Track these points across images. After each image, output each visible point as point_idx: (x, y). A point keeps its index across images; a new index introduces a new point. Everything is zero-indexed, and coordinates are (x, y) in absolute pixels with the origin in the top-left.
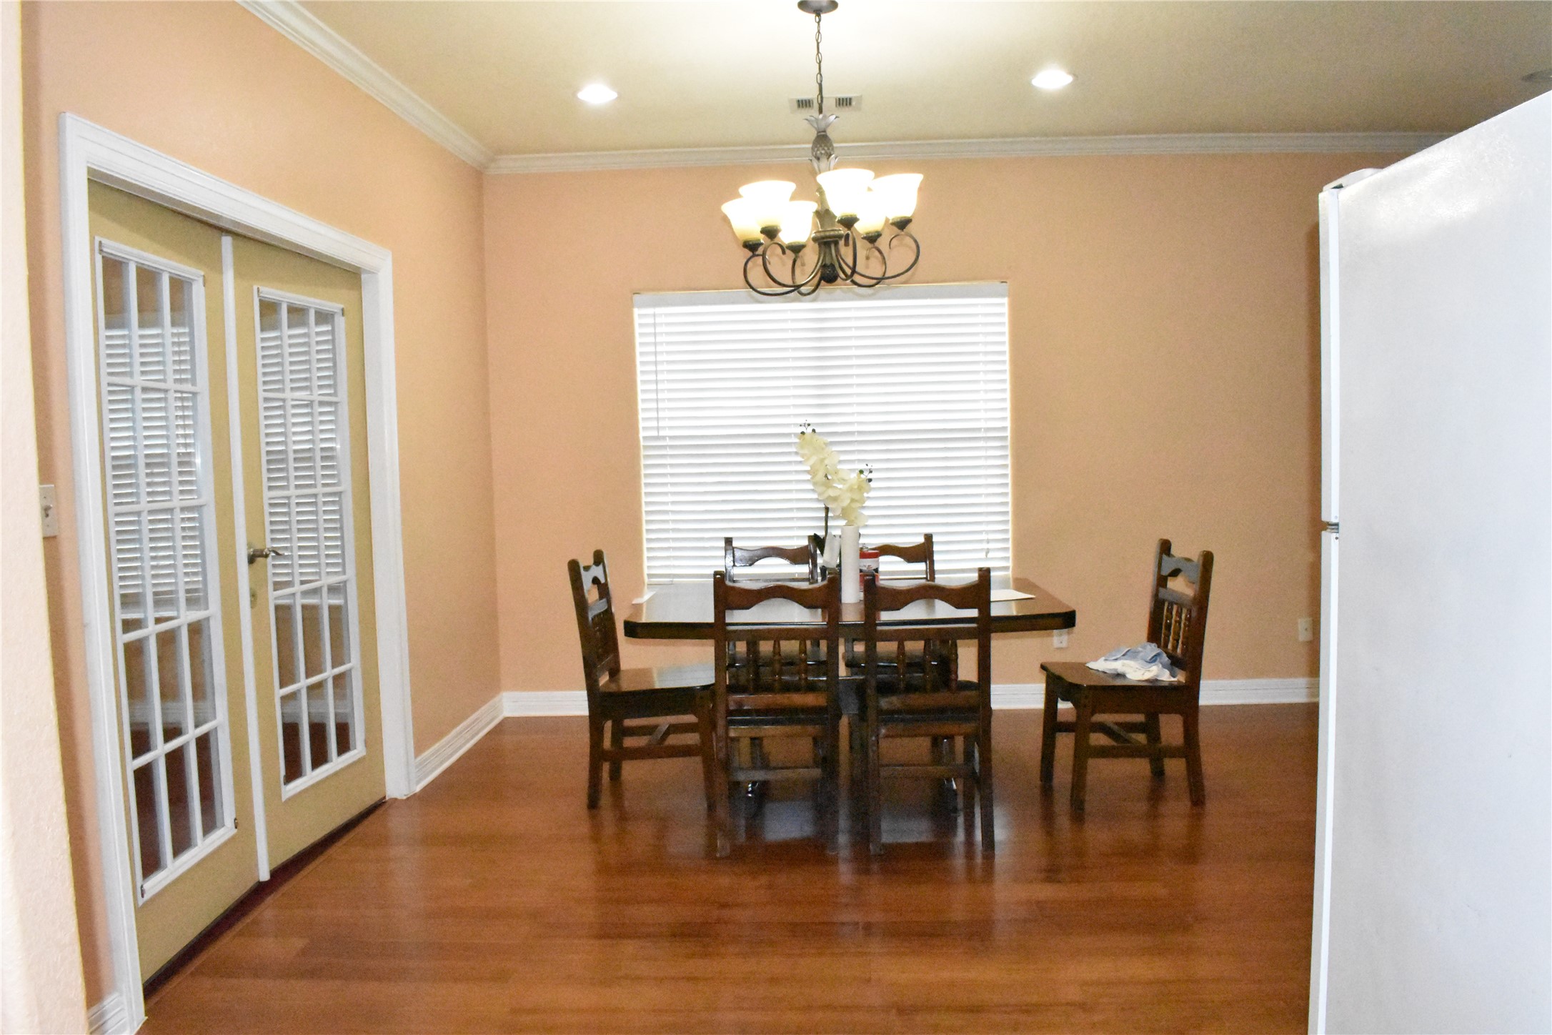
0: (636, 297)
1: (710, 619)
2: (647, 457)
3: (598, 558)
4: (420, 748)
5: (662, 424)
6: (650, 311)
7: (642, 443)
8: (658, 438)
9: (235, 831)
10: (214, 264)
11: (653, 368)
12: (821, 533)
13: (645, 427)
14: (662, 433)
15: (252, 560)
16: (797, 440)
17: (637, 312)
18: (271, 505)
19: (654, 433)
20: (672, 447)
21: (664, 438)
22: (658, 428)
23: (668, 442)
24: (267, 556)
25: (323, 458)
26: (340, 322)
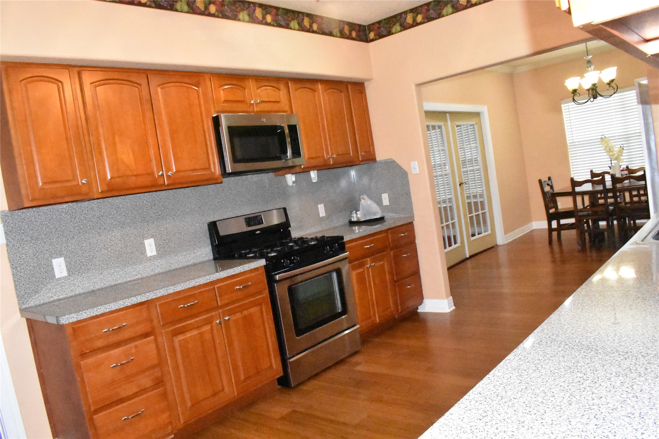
0: (562, 102)
1: (571, 190)
2: (570, 149)
3: (549, 179)
4: (506, 233)
5: (574, 138)
6: (567, 105)
7: (568, 144)
8: (573, 142)
9: (460, 245)
10: (446, 121)
11: (569, 122)
12: (610, 165)
13: (569, 139)
14: (574, 141)
15: (460, 185)
16: (600, 140)
17: (563, 106)
18: (463, 172)
19: (572, 141)
20: (578, 145)
21: (575, 142)
22: (573, 140)
23: (577, 143)
24: (463, 184)
25: (475, 161)
26: (476, 126)
